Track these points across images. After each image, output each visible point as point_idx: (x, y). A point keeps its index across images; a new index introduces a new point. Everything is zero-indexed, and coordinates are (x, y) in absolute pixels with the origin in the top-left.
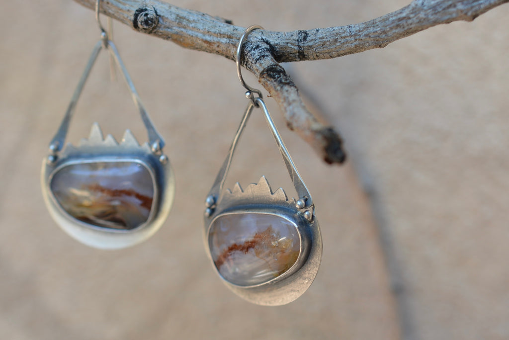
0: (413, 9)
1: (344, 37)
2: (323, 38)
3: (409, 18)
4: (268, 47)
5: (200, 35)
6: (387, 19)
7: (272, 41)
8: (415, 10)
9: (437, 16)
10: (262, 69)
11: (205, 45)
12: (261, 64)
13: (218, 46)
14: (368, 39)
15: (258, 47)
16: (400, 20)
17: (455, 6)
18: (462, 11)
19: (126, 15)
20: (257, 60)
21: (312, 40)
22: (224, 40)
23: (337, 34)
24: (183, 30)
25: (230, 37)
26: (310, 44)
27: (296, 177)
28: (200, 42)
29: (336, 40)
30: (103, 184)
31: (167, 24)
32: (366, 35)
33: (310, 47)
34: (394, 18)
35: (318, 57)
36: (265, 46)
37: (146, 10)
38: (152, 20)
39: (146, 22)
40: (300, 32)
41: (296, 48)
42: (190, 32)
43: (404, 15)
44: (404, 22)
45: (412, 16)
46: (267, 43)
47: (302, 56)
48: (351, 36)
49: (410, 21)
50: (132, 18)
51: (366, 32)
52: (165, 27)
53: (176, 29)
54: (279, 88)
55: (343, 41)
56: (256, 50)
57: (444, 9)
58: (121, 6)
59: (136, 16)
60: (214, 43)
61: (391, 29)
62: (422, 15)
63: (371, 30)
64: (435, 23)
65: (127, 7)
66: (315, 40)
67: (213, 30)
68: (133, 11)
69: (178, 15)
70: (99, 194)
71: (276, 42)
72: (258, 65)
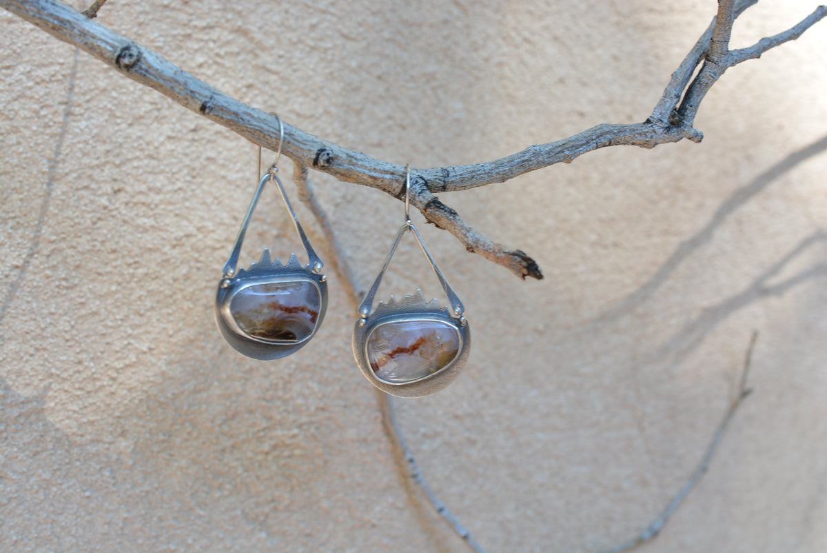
0: (534, 153)
1: (480, 175)
2: (462, 175)
3: (531, 160)
4: (423, 181)
5: (367, 172)
6: (513, 161)
7: (426, 177)
8: (535, 154)
9: (551, 160)
10: (426, 202)
11: (370, 180)
12: (424, 197)
13: (382, 181)
14: (498, 176)
15: (417, 182)
16: (523, 161)
17: (563, 152)
18: (568, 156)
19: (305, 154)
20: (420, 193)
21: (454, 176)
22: (388, 176)
23: (473, 172)
24: (352, 167)
25: (392, 174)
26: (453, 179)
27: (448, 287)
28: (365, 177)
29: (473, 177)
30: (282, 302)
31: (339, 162)
32: (497, 173)
33: (453, 182)
34: (519, 160)
35: (455, 190)
36: (421, 181)
37: (325, 150)
38: (332, 158)
39: (328, 161)
40: (443, 170)
41: (442, 183)
42: (358, 169)
43: (526, 158)
44: (526, 163)
45: (533, 159)
46: (422, 178)
47: (444, 188)
48: (485, 174)
49: (531, 163)
50: (314, 157)
51: (497, 171)
52: (337, 165)
53: (346, 166)
54: (451, 217)
55: (478, 177)
56: (417, 185)
57: (555, 154)
58: (301, 146)
59: (318, 155)
60: (379, 178)
61: (516, 168)
62: (540, 159)
63: (501, 169)
64: (550, 164)
65: (308, 147)
66: (456, 176)
67: (378, 168)
68: (315, 150)
69: (347, 155)
70: (279, 312)
71: (429, 178)
72: (421, 197)
